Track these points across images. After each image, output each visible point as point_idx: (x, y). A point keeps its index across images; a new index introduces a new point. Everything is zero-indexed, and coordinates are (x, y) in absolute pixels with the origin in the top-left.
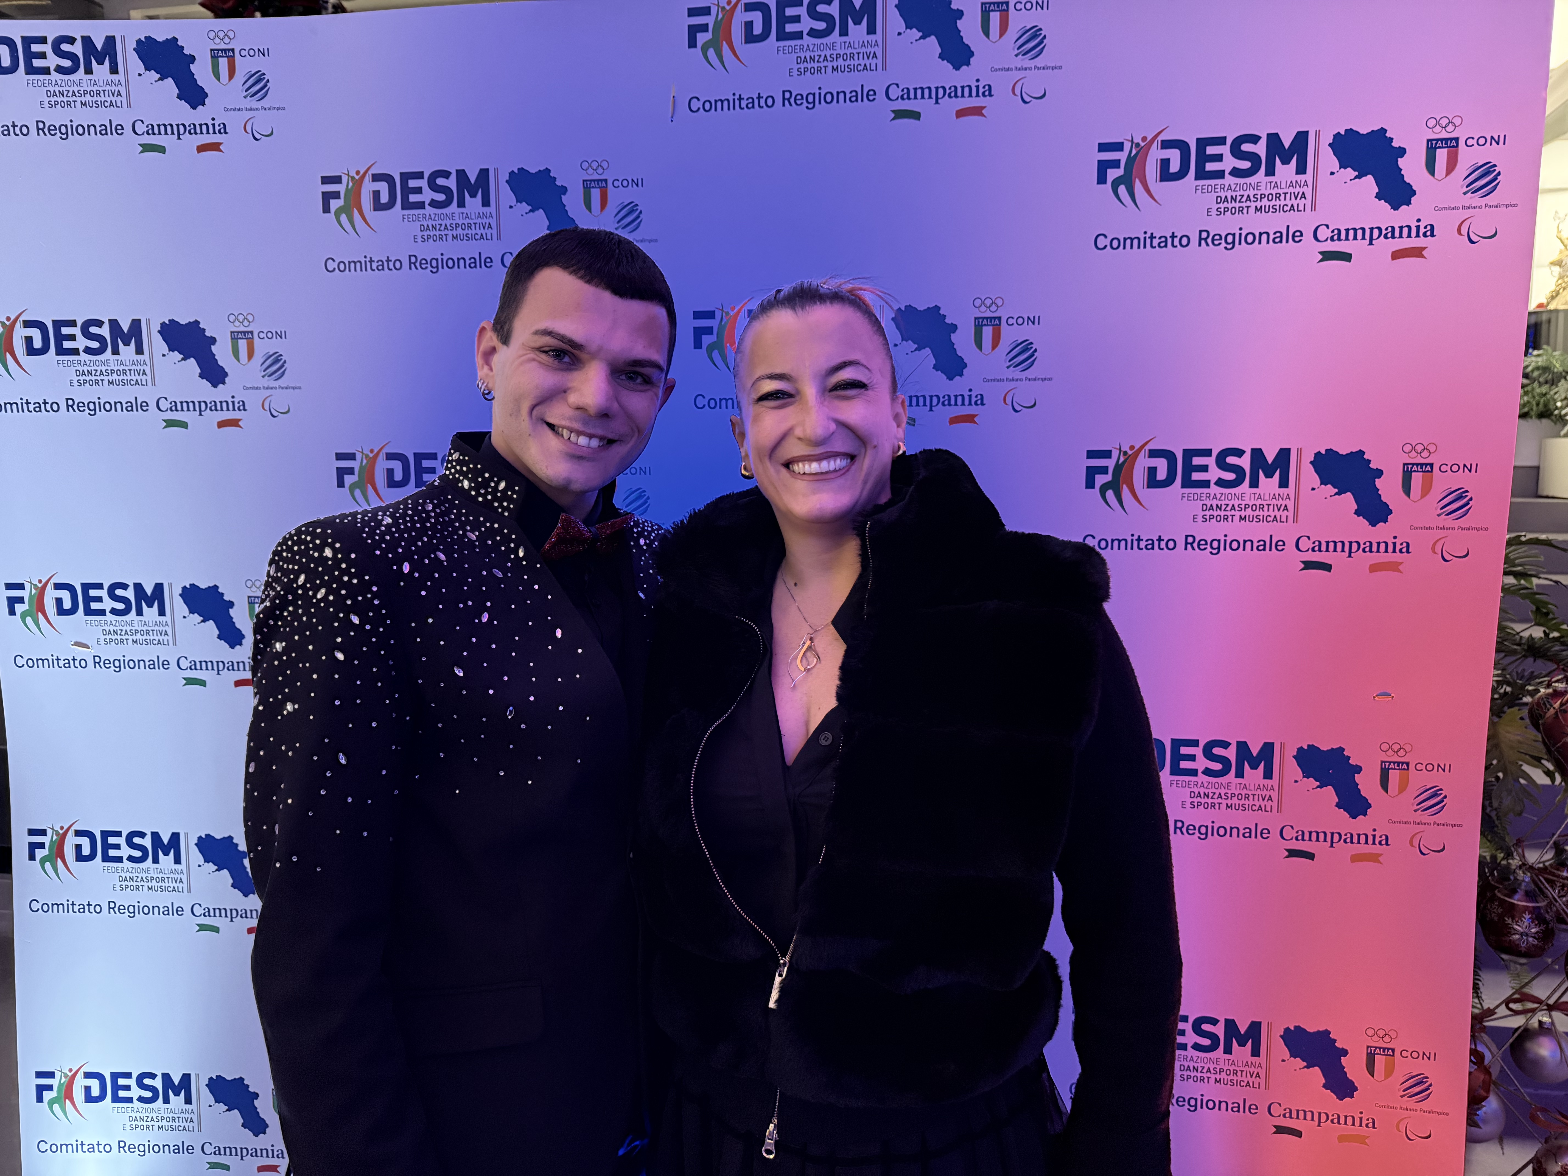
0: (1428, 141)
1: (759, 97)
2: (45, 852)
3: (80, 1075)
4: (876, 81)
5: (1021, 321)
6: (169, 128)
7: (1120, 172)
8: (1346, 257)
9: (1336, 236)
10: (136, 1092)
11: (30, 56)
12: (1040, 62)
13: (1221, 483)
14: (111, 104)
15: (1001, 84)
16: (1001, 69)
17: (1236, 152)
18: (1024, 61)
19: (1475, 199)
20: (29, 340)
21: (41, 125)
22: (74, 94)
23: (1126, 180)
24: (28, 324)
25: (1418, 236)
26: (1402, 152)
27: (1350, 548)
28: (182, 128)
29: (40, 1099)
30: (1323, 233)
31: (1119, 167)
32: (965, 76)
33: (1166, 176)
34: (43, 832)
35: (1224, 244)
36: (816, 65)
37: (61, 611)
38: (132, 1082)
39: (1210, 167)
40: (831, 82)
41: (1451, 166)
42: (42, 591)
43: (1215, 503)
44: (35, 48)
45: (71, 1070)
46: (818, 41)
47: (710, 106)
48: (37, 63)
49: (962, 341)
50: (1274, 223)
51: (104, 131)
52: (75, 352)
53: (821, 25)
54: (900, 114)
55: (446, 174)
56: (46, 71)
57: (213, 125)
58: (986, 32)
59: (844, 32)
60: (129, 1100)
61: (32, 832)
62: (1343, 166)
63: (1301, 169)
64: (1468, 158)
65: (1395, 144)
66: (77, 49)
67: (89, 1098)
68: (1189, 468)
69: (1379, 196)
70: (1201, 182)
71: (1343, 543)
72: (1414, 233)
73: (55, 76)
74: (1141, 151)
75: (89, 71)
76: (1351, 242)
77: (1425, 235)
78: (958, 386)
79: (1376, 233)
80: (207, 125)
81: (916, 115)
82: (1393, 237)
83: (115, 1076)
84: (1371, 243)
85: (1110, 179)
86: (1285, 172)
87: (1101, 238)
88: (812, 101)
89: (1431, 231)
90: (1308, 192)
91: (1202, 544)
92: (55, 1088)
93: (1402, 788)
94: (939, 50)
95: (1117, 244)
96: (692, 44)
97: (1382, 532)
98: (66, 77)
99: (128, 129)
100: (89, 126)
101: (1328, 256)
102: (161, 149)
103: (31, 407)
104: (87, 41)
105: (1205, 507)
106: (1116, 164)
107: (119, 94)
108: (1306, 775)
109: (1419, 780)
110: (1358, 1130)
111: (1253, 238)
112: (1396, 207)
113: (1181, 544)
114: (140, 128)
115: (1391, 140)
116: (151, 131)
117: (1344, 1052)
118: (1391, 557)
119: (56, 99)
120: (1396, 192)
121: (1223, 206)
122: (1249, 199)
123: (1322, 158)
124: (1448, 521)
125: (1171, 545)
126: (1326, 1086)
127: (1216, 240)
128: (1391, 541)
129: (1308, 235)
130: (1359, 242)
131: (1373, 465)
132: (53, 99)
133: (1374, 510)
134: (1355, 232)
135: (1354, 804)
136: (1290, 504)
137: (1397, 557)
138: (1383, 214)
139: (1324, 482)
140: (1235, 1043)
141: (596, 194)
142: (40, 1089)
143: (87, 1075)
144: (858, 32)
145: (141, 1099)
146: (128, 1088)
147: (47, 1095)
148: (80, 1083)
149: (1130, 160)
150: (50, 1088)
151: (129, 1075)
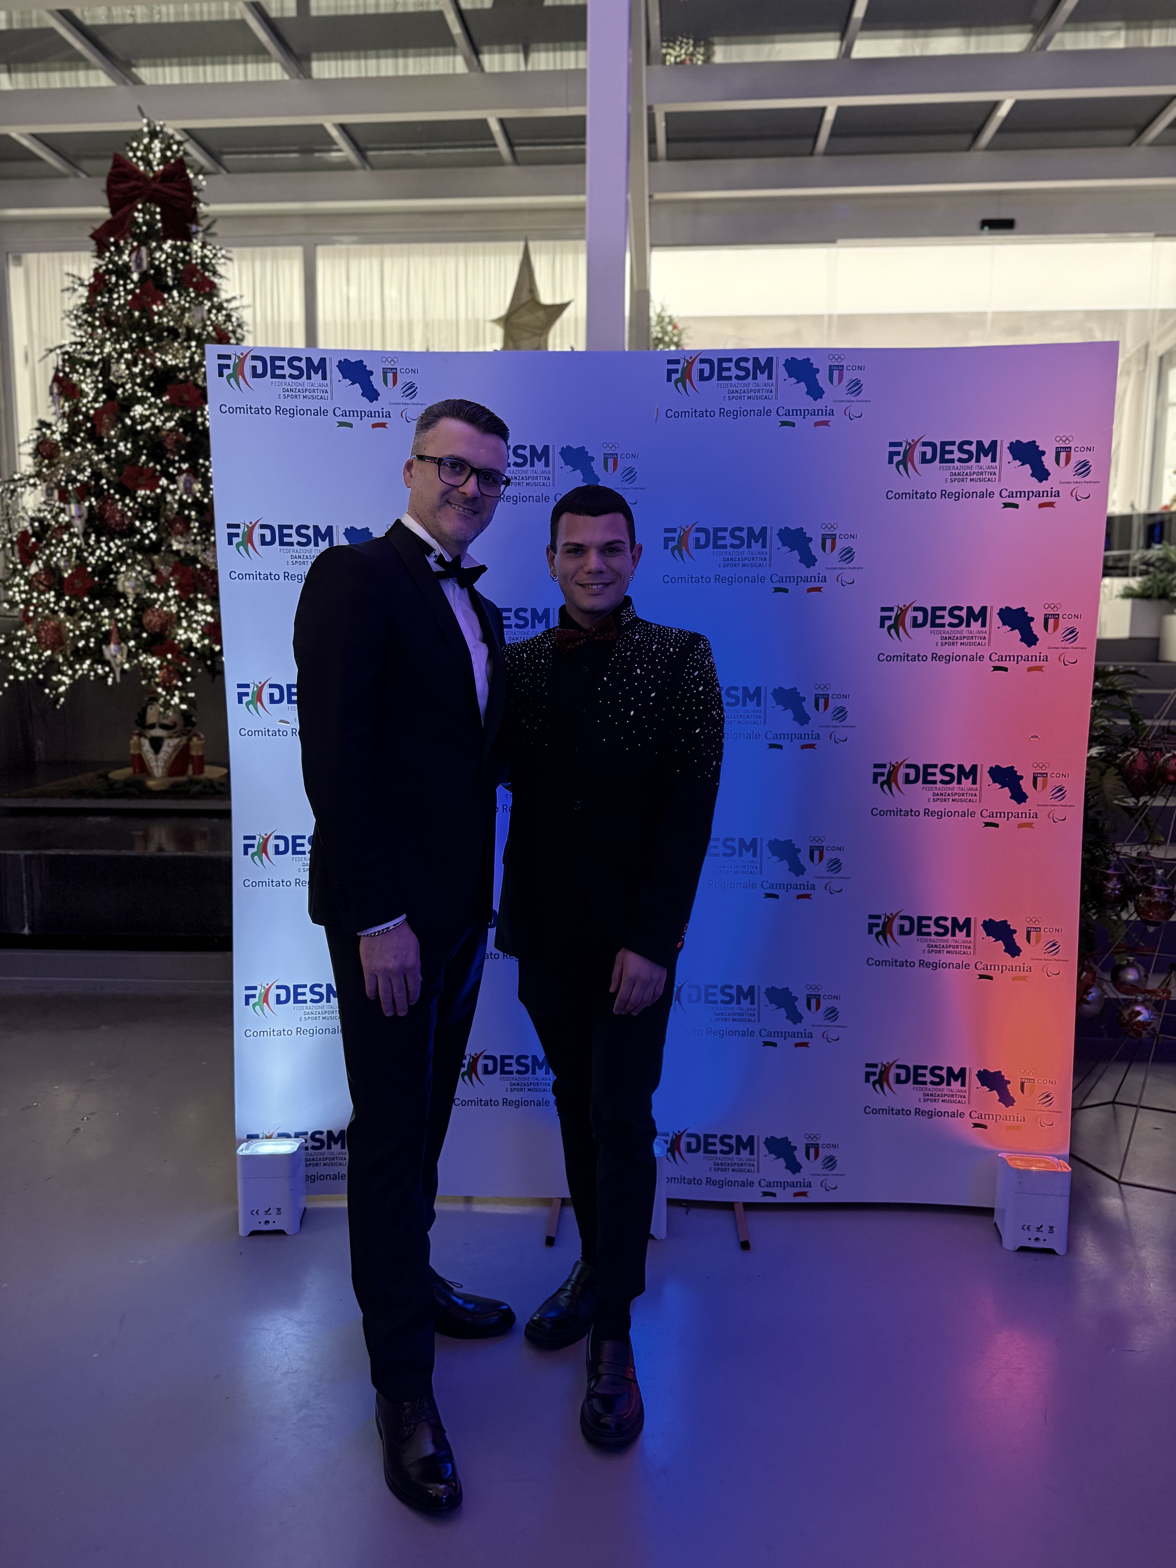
0: (1056, 448)
1: (706, 411)
2: (254, 850)
3: (274, 987)
4: (771, 405)
5: (846, 537)
6: (356, 413)
7: (900, 458)
8: (1016, 506)
9: (1011, 495)
10: (309, 996)
11: (274, 368)
12: (859, 398)
13: (951, 625)
14: (321, 398)
15: (838, 409)
16: (839, 401)
17: (961, 450)
18: (851, 397)
19: (1079, 479)
20: (263, 536)
21: (278, 409)
22: (299, 391)
23: (904, 462)
24: (263, 527)
25: (1051, 496)
26: (1043, 453)
27: (1018, 659)
28: (363, 414)
29: (247, 1003)
30: (1004, 493)
31: (900, 455)
32: (819, 404)
33: (924, 460)
34: (254, 838)
35: (954, 498)
36: (739, 395)
37: (272, 701)
38: (307, 990)
39: (947, 457)
40: (746, 405)
41: (1067, 461)
42: (261, 689)
43: (947, 635)
44: (278, 363)
45: (268, 985)
46: (741, 382)
47: (678, 415)
49: (815, 547)
50: (980, 487)
51: (316, 413)
52: (291, 544)
53: (742, 373)
54: (784, 423)
55: (524, 446)
56: (283, 377)
57: (382, 412)
58: (831, 380)
59: (755, 378)
61: (246, 838)
62: (1014, 459)
63: (994, 460)
64: (1076, 457)
65: (1040, 449)
66: (303, 365)
67: (279, 1001)
68: (934, 617)
69: (1032, 475)
70: (942, 465)
71: (1014, 656)
72: (1049, 495)
73: (288, 380)
74: (912, 447)
75: (309, 377)
76: (1018, 498)
77: (1055, 496)
78: (812, 571)
79: (1031, 494)
80: (378, 412)
81: (793, 425)
82: (1039, 496)
83: (296, 987)
84: (1028, 499)
85: (895, 462)
86: (986, 461)
87: (890, 493)
88: (736, 414)
89: (1058, 494)
90: (997, 471)
91: (940, 658)
92: (257, 996)
93: (1044, 787)
94: (806, 390)
95: (898, 496)
96: (669, 379)
97: (1033, 650)
98: (295, 381)
99: (331, 413)
100: (307, 410)
101: (1007, 505)
102: (350, 425)
103: (262, 577)
104: (309, 361)
105: (942, 638)
106: (898, 453)
107: (326, 392)
108: (994, 782)
109: (1053, 782)
110: (1022, 974)
111: (969, 495)
112: (1040, 481)
113: (930, 658)
114: (338, 412)
115: (1038, 447)
116: (344, 414)
117: (1015, 932)
118: (1038, 664)
119: (289, 393)
120: (1041, 474)
121: (953, 477)
122: (967, 474)
123: (1004, 454)
124: (1066, 644)
125: (924, 658)
126: (1005, 951)
127: (950, 495)
128: (1038, 655)
129: (997, 494)
130: (1022, 498)
131: (1029, 615)
132: (286, 393)
133: (1030, 639)
134: (1020, 493)
135: (1019, 796)
136: (987, 636)
137: (1041, 663)
138: (1034, 485)
139: (1004, 624)
140: (957, 930)
141: (610, 461)
142: (248, 997)
143: (278, 987)
144: (762, 378)
145: (312, 1001)
146: (304, 994)
147: (252, 1001)
148: (273, 992)
149: (906, 452)
150: (254, 996)
151: (305, 986)
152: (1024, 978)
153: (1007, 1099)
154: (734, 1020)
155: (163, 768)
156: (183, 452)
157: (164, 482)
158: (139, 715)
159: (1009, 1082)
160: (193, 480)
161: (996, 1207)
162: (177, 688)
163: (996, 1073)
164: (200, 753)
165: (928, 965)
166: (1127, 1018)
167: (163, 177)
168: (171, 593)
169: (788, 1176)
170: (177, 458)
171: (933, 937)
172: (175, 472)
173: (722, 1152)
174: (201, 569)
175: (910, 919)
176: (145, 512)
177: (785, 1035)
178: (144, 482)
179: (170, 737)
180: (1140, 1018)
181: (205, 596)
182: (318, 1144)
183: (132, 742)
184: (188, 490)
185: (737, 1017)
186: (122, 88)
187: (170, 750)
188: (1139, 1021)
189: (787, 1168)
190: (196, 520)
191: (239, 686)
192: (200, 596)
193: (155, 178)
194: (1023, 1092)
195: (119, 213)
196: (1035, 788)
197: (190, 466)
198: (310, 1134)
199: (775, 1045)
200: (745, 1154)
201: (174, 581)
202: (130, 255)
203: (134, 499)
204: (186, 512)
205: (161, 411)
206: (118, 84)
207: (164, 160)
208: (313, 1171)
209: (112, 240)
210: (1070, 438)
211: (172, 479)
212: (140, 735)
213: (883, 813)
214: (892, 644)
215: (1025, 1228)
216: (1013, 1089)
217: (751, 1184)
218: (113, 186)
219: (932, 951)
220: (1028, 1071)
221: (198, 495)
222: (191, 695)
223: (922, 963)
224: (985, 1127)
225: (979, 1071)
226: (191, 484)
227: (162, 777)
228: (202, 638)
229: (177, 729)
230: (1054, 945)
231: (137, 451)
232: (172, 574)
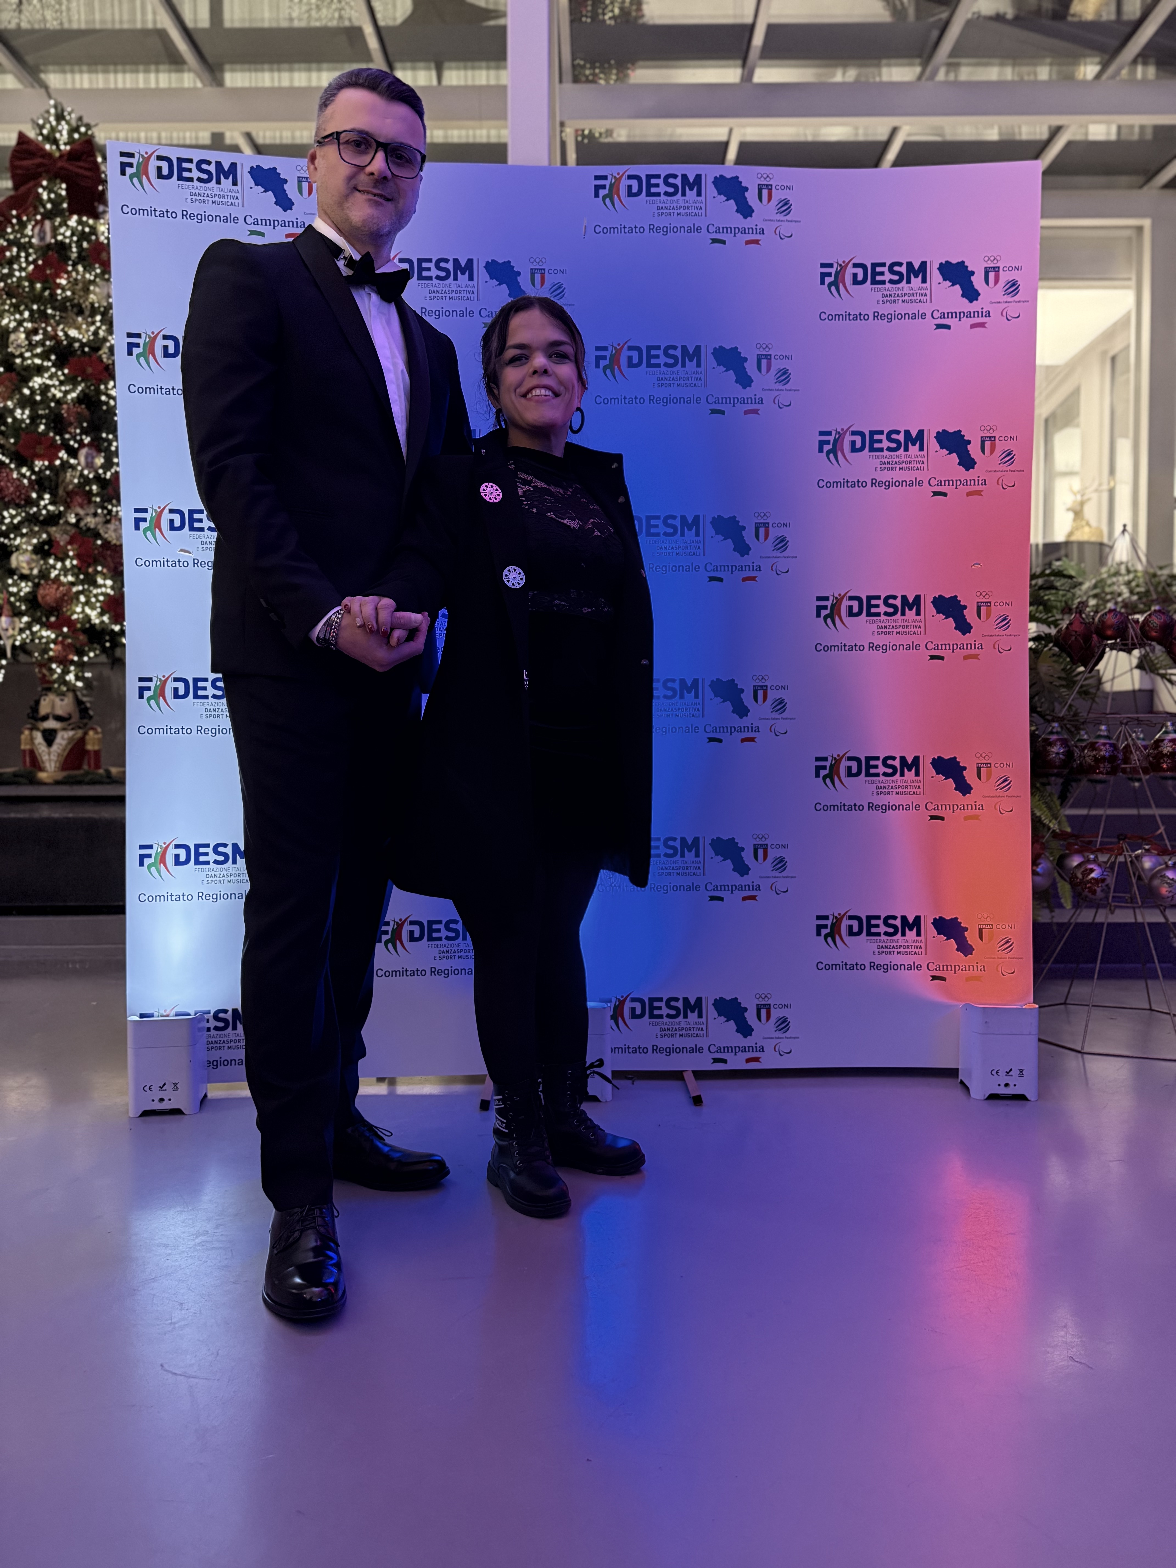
0: (985, 268)
1: (636, 227)
2: (151, 693)
3: (172, 846)
4: (701, 222)
6: (268, 222)
7: (832, 279)
8: (948, 327)
9: (943, 316)
10: (212, 857)
11: (181, 170)
12: (789, 217)
13: (889, 449)
14: (232, 204)
15: (769, 228)
16: (769, 220)
17: (891, 271)
18: (780, 217)
19: (1008, 298)
20: (166, 348)
21: (185, 213)
23: (835, 283)
24: (165, 337)
25: (982, 316)
26: (973, 273)
27: (956, 483)
28: (276, 223)
29: (141, 864)
30: (936, 314)
31: (831, 276)
32: (749, 223)
33: (856, 282)
34: (150, 680)
35: (886, 320)
36: (668, 211)
37: (172, 528)
38: (210, 850)
39: (878, 278)
40: (676, 221)
41: (997, 281)
42: (160, 514)
43: (886, 460)
44: (185, 165)
45: (165, 843)
46: (669, 198)
47: (606, 231)
48: (185, 174)
50: (912, 309)
51: (226, 220)
53: (671, 190)
54: (714, 241)
55: (447, 261)
56: (190, 180)
57: (297, 222)
58: (760, 200)
59: (684, 194)
60: (208, 863)
61: (141, 680)
62: (945, 279)
63: (924, 281)
64: (1004, 277)
65: (969, 269)
66: (212, 168)
67: (178, 862)
68: (872, 441)
69: (963, 296)
70: (874, 286)
71: (953, 481)
72: (980, 315)
73: (196, 183)
74: (843, 268)
75: (218, 182)
76: (950, 319)
77: (986, 316)
78: (748, 393)
79: (962, 315)
80: (293, 222)
81: (723, 242)
82: (970, 317)
83: (197, 846)
84: (960, 320)
85: (827, 283)
86: (916, 282)
87: (823, 314)
88: (666, 231)
89: (988, 314)
90: (928, 292)
91: (880, 484)
92: (153, 856)
93: (988, 616)
94: (736, 208)
95: (831, 317)
96: (597, 195)
97: (972, 474)
98: (203, 185)
99: (241, 220)
100: (216, 216)
101: (939, 326)
103: (164, 392)
104: (219, 164)
105: (881, 463)
106: (829, 275)
107: (237, 198)
108: (938, 612)
109: (996, 612)
110: (974, 812)
111: (901, 317)
112: (971, 301)
113: (869, 484)
114: (249, 220)
115: (967, 267)
116: (256, 222)
117: (965, 768)
118: (977, 488)
119: (196, 197)
120: (971, 294)
121: (885, 299)
122: (898, 296)
123: (934, 275)
124: (1004, 467)
125: (864, 484)
126: (956, 789)
127: (882, 317)
128: (976, 479)
129: (929, 315)
130: (954, 319)
131: (966, 438)
132: (194, 197)
133: (967, 463)
134: (952, 314)
135: (964, 627)
136: (925, 460)
137: (980, 488)
138: (965, 305)
139: (942, 448)
140: (906, 770)
141: (538, 277)
142: (142, 858)
143: (178, 846)
144: (691, 194)
145: (216, 862)
146: (206, 854)
147: (147, 861)
148: (172, 852)
149: (837, 273)
150: (149, 856)
151: (208, 846)
152: (976, 817)
153: (965, 948)
154: (678, 874)
155: (56, 762)
156: (85, 425)
157: (63, 454)
158: (31, 708)
159: (966, 929)
160: (95, 454)
161: (960, 1067)
162: (72, 662)
163: (952, 919)
164: (96, 748)
165: (877, 807)
166: (1080, 876)
167: (71, 156)
168: (68, 563)
169: (739, 1040)
170: (78, 431)
171: (882, 778)
172: (76, 446)
173: (669, 1016)
174: (101, 546)
175: (858, 760)
176: (41, 484)
177: (732, 888)
178: (42, 452)
179: (64, 729)
180: (1093, 875)
181: (105, 571)
182: (221, 1024)
183: (23, 737)
184: (90, 465)
185: (681, 871)
186: (29, 90)
187: (64, 743)
188: (1093, 878)
189: (737, 1031)
190: (97, 495)
191: (137, 510)
192: (99, 568)
193: (61, 156)
194: (981, 939)
195: (23, 189)
196: (980, 617)
197: (92, 440)
198: (212, 1014)
199: (721, 899)
200: (693, 1017)
201: (73, 550)
202: (32, 230)
203: (31, 468)
204: (87, 488)
205: (62, 383)
206: (26, 87)
207: (71, 141)
208: (215, 1055)
209: (14, 212)
210: (998, 258)
211: (73, 453)
212: (34, 728)
213: (827, 648)
214: (831, 470)
215: (994, 1073)
216: (971, 937)
217: (700, 1050)
218: (18, 163)
219: (881, 793)
220: (986, 916)
221: (101, 471)
222: (88, 675)
223: (871, 806)
224: (944, 979)
225: (935, 919)
226: (93, 458)
227: (55, 771)
228: (102, 614)
229: (72, 720)
230: (1005, 780)
231: (34, 418)
232: (70, 542)
